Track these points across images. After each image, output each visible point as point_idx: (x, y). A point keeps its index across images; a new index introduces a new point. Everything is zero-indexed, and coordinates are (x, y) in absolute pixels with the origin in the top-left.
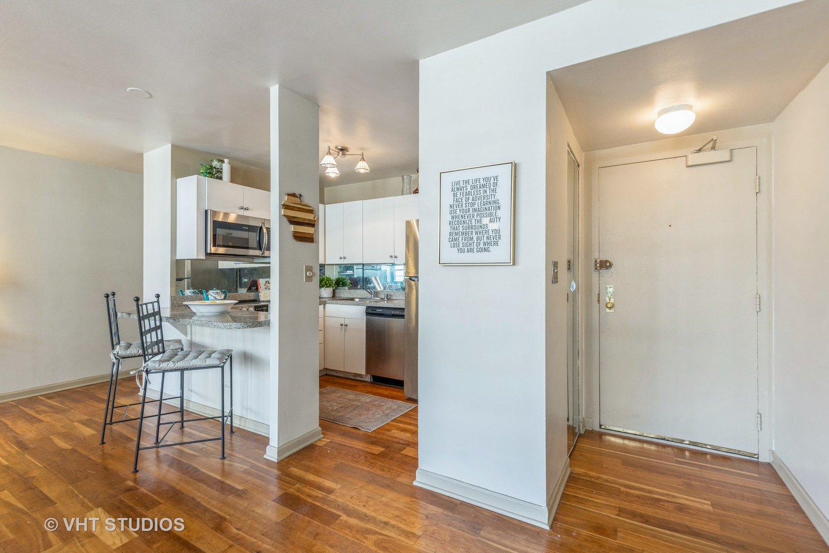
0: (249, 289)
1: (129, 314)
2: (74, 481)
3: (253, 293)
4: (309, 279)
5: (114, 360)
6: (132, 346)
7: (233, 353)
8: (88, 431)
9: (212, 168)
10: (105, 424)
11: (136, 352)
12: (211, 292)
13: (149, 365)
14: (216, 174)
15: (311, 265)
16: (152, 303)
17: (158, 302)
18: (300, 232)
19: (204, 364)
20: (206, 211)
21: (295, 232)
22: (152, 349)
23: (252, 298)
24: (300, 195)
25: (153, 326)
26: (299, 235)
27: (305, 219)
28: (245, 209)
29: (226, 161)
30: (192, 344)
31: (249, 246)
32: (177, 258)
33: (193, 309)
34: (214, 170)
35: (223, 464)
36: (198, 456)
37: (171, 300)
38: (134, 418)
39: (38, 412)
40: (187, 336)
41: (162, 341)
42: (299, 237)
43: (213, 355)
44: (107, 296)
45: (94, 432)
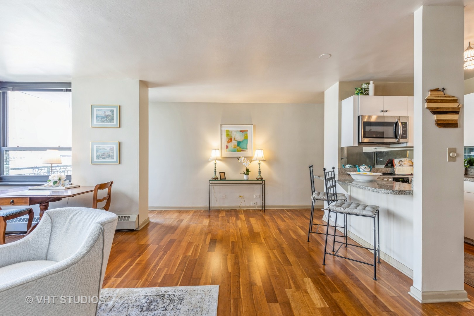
0: (387, 166)
1: (319, 177)
2: (298, 257)
3: (389, 168)
4: (452, 159)
5: (313, 200)
6: (320, 194)
7: (380, 209)
8: (302, 233)
9: (362, 89)
10: (309, 232)
11: (323, 198)
12: (361, 167)
13: (331, 207)
14: (364, 92)
15: (454, 147)
16: (331, 172)
17: (334, 172)
18: (443, 120)
19: (361, 213)
20: (359, 117)
21: (438, 120)
22: (331, 198)
23: (389, 172)
24: (443, 89)
25: (331, 185)
26: (442, 122)
27: (449, 108)
28: (385, 111)
29: (371, 82)
30: (351, 197)
31: (385, 136)
32: (342, 147)
33: (353, 177)
34: (364, 90)
35: (375, 283)
36: (358, 270)
37: (339, 171)
38: (322, 233)
39: (284, 217)
40: (348, 193)
41: (336, 194)
42: (441, 124)
43: (367, 208)
44: (310, 167)
45: (305, 234)
